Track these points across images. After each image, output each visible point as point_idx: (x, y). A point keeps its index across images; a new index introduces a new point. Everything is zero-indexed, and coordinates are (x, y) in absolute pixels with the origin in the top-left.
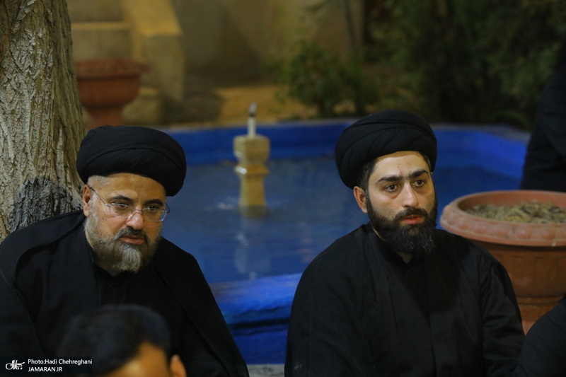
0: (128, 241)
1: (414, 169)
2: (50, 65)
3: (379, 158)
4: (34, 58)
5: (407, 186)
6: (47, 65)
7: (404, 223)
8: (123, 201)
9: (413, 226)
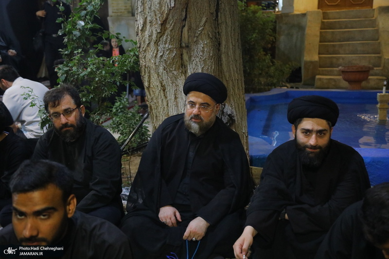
0: (193, 120)
1: (320, 128)
2: (211, 55)
3: (305, 119)
4: (203, 51)
5: (314, 136)
6: (209, 55)
7: (308, 150)
8: (192, 103)
9: (311, 153)
